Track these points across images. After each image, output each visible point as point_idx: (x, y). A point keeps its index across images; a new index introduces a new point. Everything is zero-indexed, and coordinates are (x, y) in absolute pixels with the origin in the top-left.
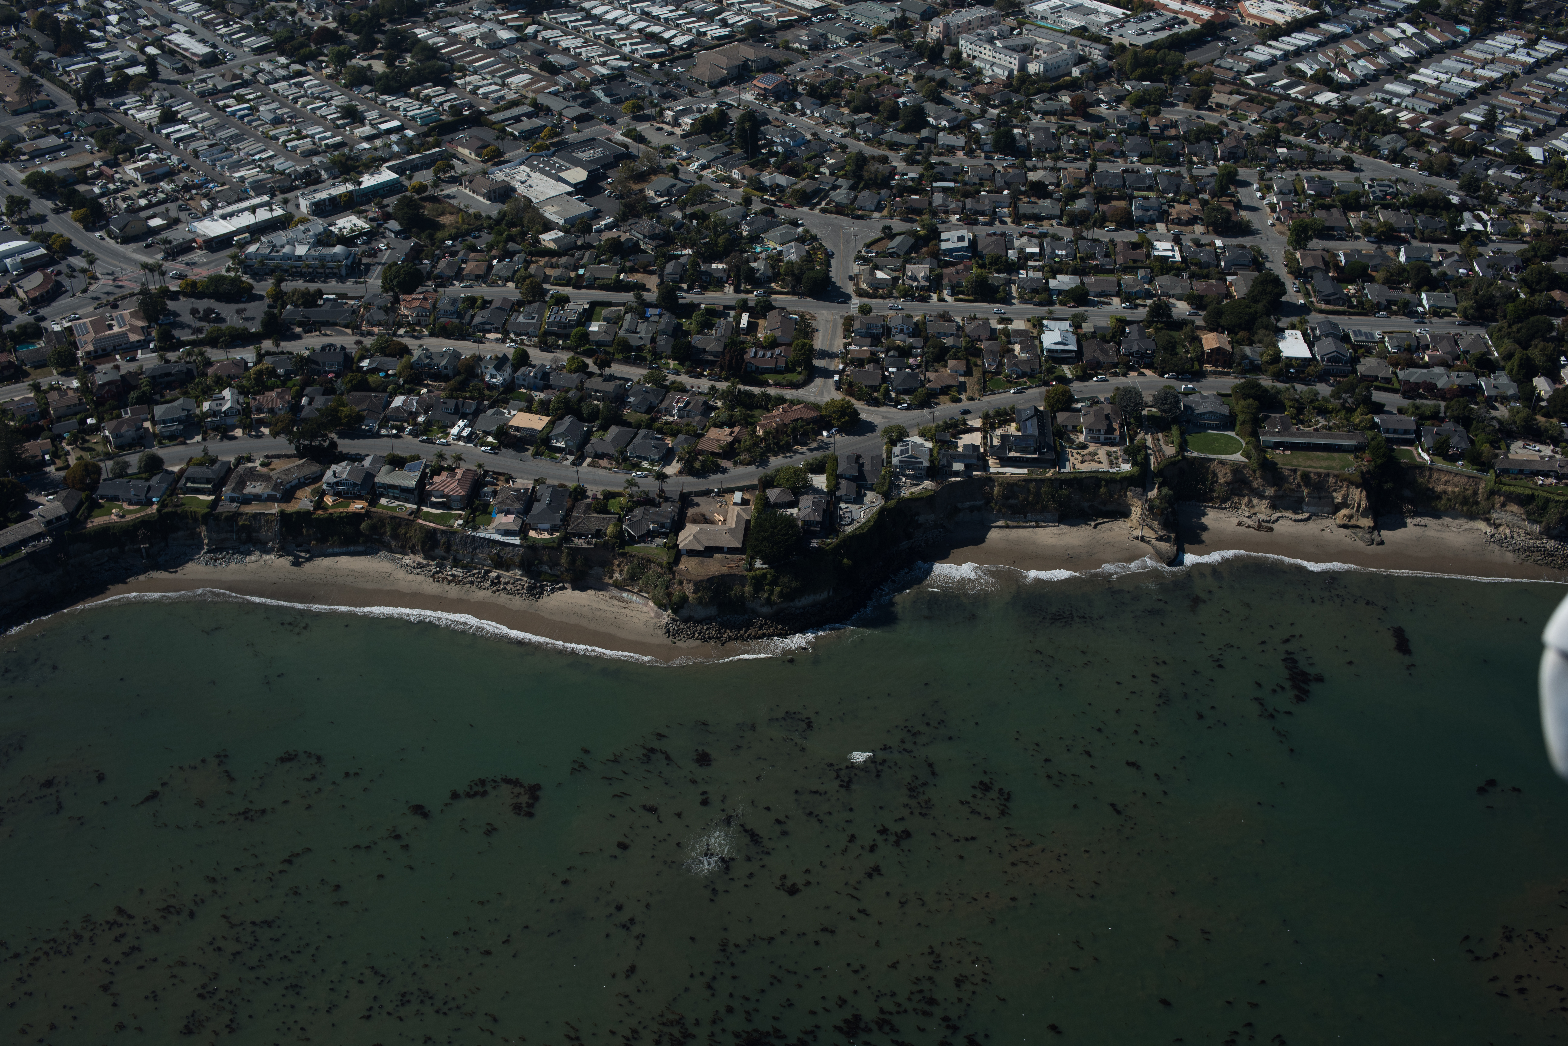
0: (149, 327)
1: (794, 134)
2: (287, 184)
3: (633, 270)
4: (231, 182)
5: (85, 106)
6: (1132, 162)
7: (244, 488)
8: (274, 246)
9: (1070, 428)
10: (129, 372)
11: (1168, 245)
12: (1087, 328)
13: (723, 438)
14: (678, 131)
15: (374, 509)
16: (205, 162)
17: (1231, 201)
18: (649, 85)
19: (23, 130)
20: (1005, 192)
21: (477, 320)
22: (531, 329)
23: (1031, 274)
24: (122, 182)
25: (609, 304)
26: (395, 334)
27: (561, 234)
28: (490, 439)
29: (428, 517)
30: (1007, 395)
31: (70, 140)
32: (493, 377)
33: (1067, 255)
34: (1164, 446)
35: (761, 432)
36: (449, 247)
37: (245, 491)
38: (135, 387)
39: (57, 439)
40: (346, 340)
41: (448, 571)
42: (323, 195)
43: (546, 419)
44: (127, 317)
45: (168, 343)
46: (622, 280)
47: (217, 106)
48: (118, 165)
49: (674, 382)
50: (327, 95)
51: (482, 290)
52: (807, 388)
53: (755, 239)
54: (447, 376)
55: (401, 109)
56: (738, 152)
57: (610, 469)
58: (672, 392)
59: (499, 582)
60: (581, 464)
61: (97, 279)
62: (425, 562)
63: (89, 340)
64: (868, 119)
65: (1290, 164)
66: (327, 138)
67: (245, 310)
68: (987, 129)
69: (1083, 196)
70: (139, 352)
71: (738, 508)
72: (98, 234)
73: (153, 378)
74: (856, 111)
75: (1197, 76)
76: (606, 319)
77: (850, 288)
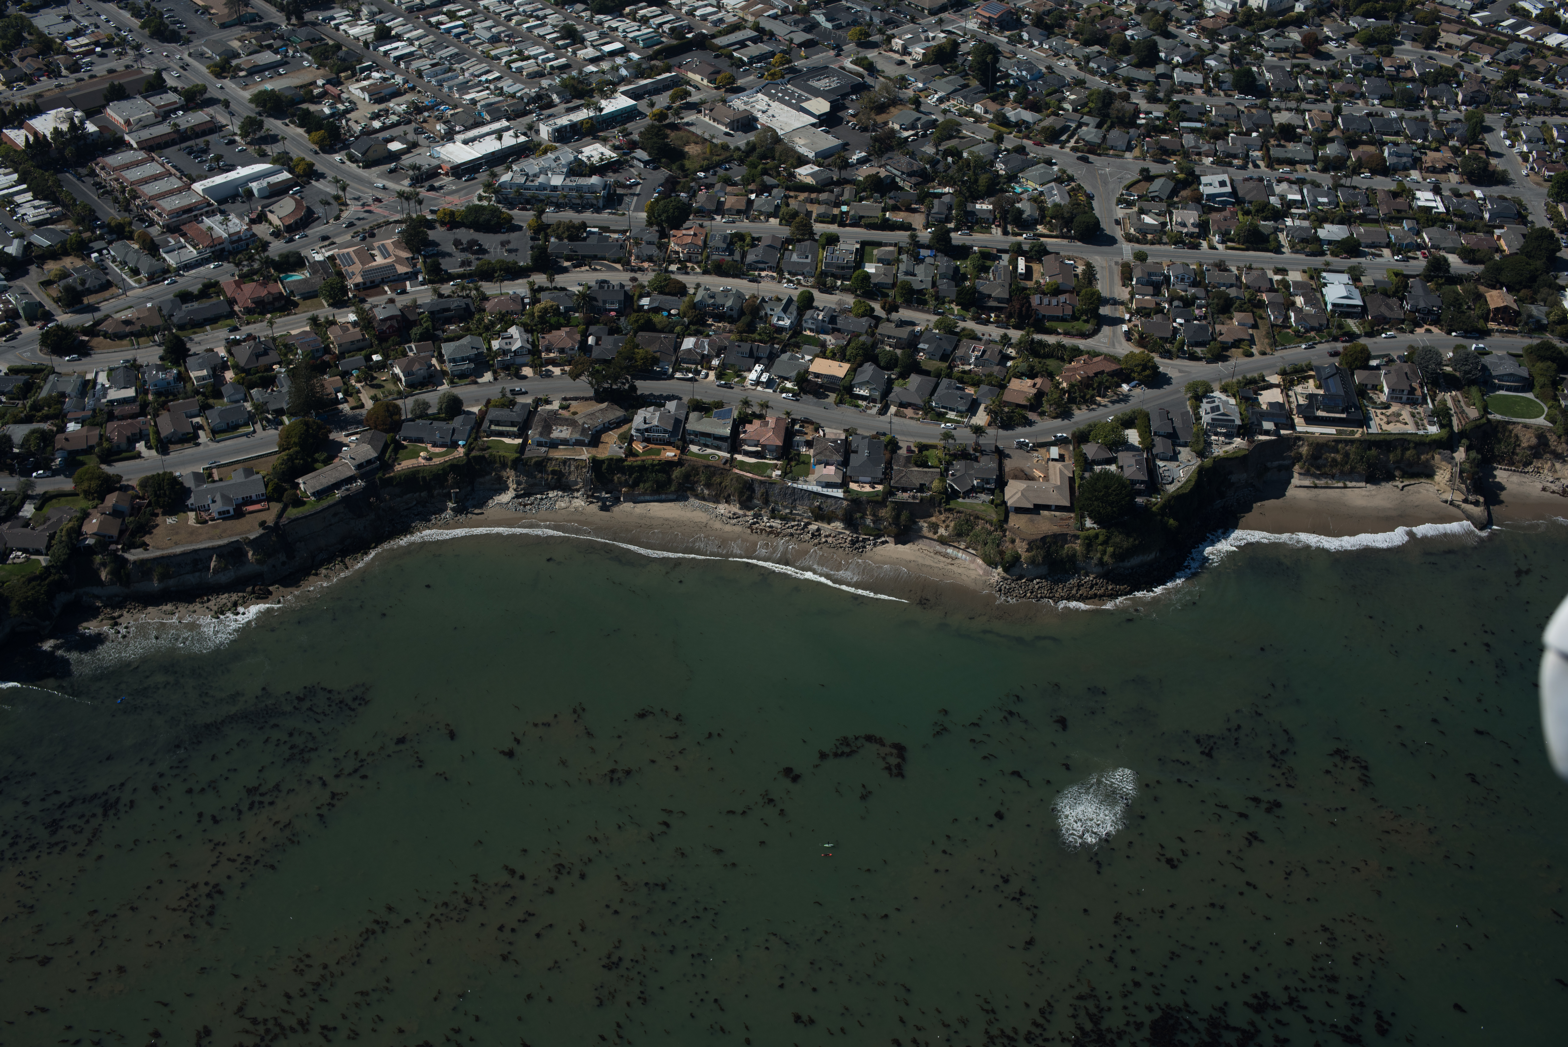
0: (413, 258)
1: (1029, 66)
2: (521, 107)
3: (895, 209)
4: (463, 106)
5: (294, 21)
6: (1373, 105)
7: (550, 433)
8: (527, 175)
9: (1369, 386)
10: (406, 307)
11: (1430, 195)
12: (1366, 281)
13: (1026, 389)
14: (907, 59)
15: (684, 457)
16: (429, 82)
17: (1481, 149)
18: (869, 10)
19: (236, 44)
20: (1254, 134)
21: (751, 258)
22: (808, 269)
23: (1297, 223)
24: (350, 102)
25: (879, 244)
26: (666, 270)
27: (816, 168)
28: (789, 385)
29: (743, 465)
30: (1298, 350)
31: (286, 56)
32: (779, 319)
33: (1329, 203)
34: (1465, 408)
35: (1065, 385)
36: (701, 178)
37: (552, 436)
38: (414, 323)
39: (345, 375)
40: (618, 277)
41: (766, 521)
42: (564, 121)
43: (846, 366)
44: (391, 248)
45: (437, 276)
46: (888, 220)
47: (429, 23)
48: (341, 83)
49: (964, 329)
50: (540, 13)
51: (744, 225)
52: (1096, 337)
53: (1012, 178)
54: (731, 316)
55: (620, 29)
56: (975, 83)
57: (918, 420)
58: (965, 340)
59: (820, 535)
60: (885, 413)
61: (347, 205)
62: (741, 512)
63: (357, 271)
64: (1100, 53)
65: (1531, 110)
66: (550, 60)
67: (508, 242)
68: (1222, 67)
69: (1332, 140)
70: (408, 283)
71: (1059, 465)
72: (337, 157)
73: (432, 313)
74: (1087, 43)
75: (1422, 14)
76: (880, 261)
77: (1119, 233)
